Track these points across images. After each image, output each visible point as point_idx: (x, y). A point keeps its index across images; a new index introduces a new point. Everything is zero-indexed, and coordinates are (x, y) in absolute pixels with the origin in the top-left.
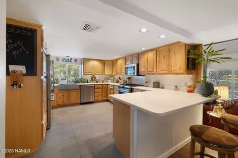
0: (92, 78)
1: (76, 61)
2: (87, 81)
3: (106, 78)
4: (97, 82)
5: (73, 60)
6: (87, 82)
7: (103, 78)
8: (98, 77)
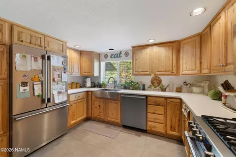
0: (152, 83)
1: (127, 54)
2: (144, 86)
3: (185, 83)
4: (164, 90)
5: (123, 54)
6: (144, 89)
7: (177, 81)
8: (165, 80)
